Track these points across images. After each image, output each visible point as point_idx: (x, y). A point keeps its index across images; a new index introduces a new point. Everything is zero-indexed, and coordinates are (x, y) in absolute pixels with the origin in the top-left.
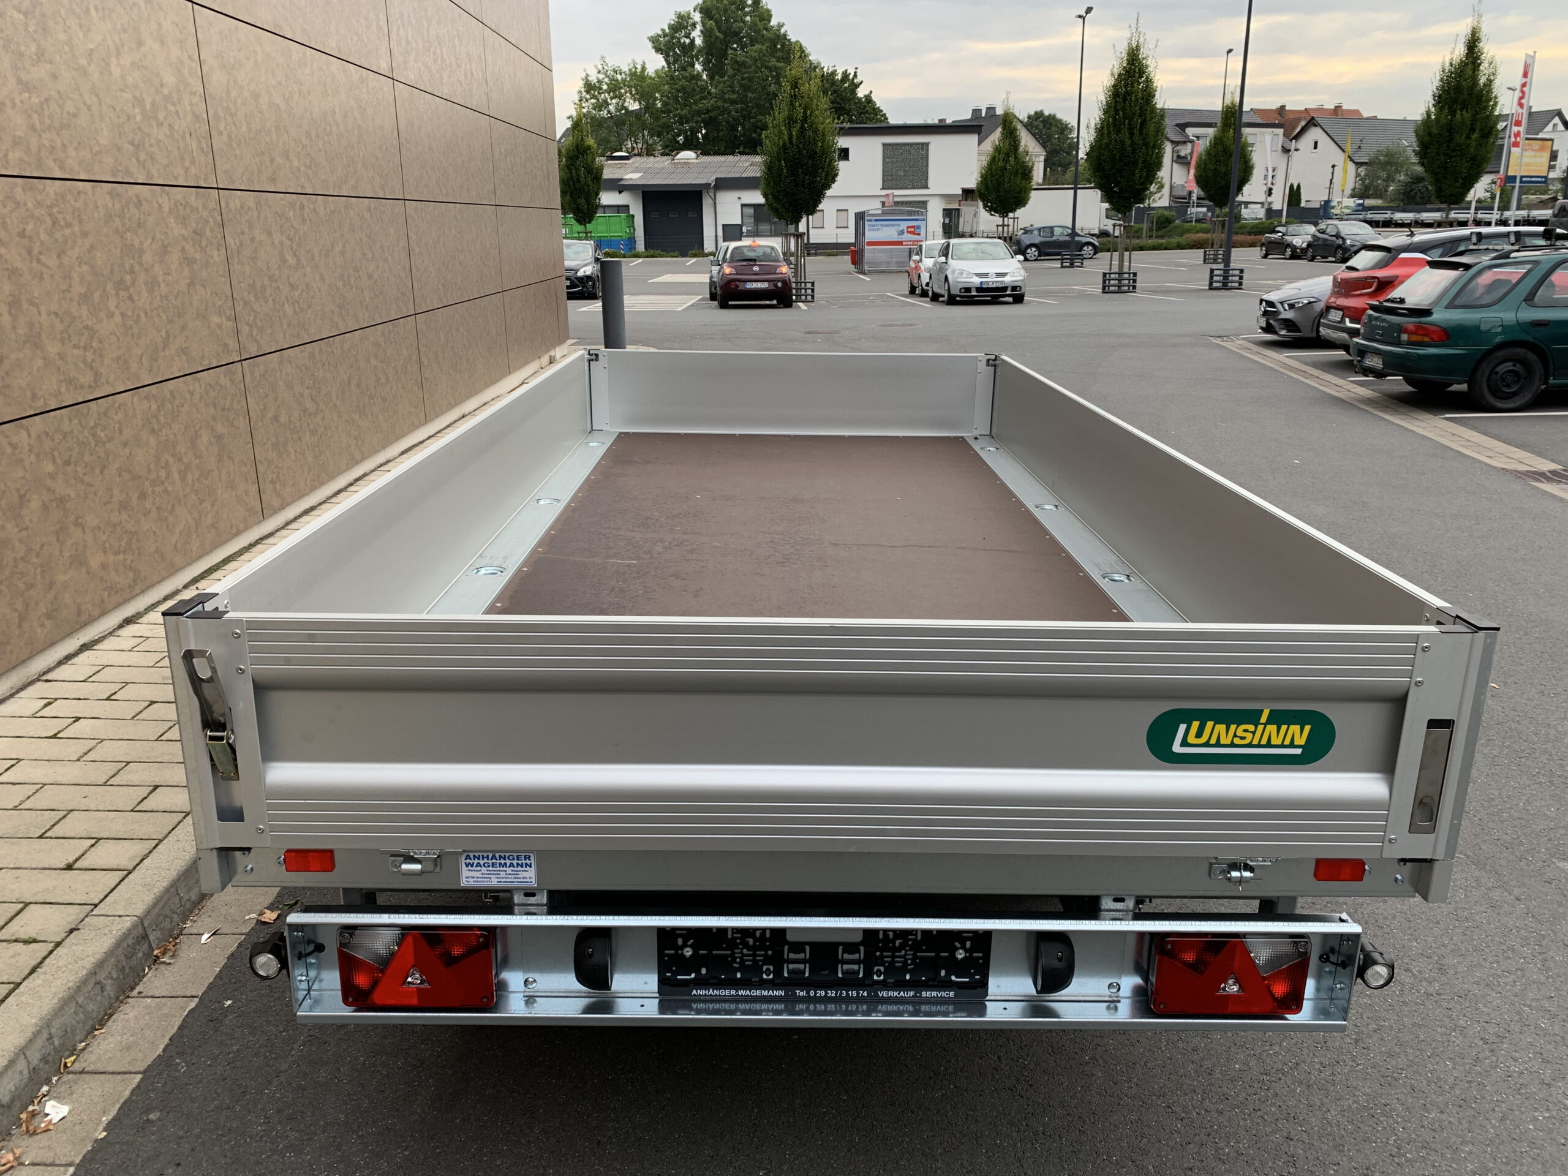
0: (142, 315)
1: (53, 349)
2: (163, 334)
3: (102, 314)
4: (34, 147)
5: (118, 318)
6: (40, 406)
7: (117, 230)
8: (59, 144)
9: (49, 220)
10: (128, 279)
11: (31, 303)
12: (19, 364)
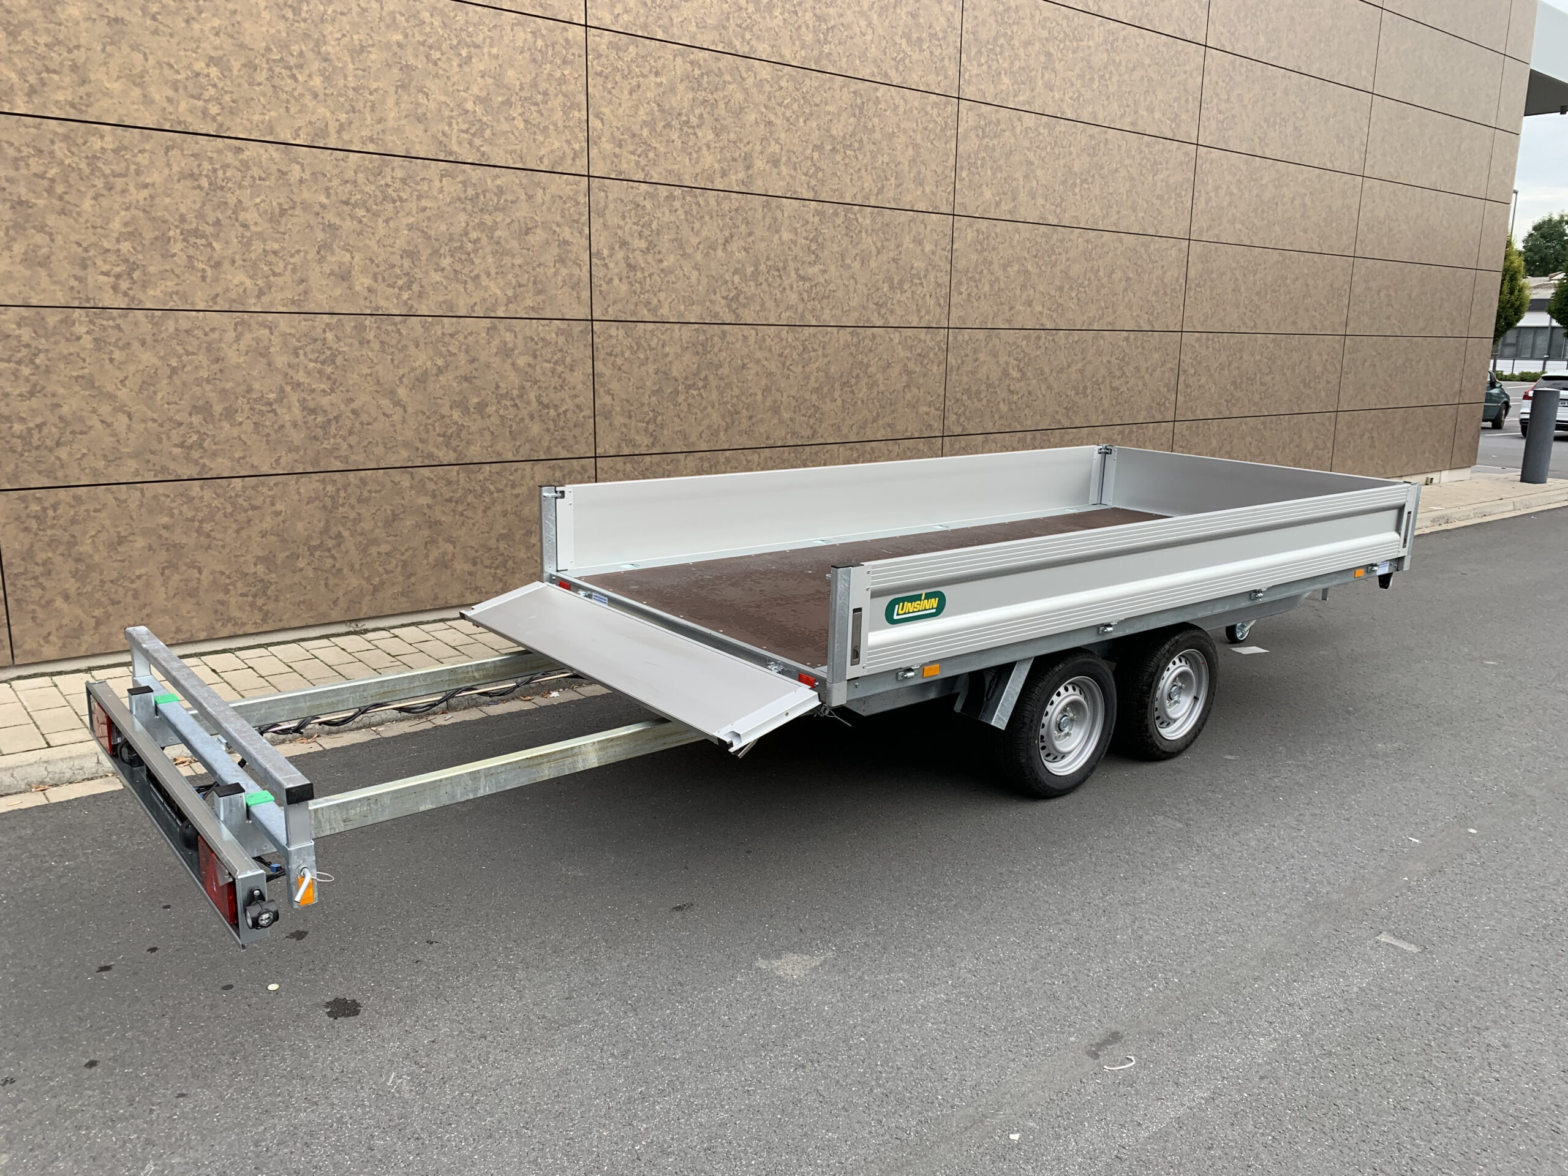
0: (859, 402)
1: (786, 415)
2: (875, 414)
3: (827, 400)
4: (800, 311)
5: (839, 402)
6: (770, 443)
7: (851, 354)
8: (819, 307)
9: (801, 348)
10: (853, 381)
11: (778, 390)
12: (762, 420)
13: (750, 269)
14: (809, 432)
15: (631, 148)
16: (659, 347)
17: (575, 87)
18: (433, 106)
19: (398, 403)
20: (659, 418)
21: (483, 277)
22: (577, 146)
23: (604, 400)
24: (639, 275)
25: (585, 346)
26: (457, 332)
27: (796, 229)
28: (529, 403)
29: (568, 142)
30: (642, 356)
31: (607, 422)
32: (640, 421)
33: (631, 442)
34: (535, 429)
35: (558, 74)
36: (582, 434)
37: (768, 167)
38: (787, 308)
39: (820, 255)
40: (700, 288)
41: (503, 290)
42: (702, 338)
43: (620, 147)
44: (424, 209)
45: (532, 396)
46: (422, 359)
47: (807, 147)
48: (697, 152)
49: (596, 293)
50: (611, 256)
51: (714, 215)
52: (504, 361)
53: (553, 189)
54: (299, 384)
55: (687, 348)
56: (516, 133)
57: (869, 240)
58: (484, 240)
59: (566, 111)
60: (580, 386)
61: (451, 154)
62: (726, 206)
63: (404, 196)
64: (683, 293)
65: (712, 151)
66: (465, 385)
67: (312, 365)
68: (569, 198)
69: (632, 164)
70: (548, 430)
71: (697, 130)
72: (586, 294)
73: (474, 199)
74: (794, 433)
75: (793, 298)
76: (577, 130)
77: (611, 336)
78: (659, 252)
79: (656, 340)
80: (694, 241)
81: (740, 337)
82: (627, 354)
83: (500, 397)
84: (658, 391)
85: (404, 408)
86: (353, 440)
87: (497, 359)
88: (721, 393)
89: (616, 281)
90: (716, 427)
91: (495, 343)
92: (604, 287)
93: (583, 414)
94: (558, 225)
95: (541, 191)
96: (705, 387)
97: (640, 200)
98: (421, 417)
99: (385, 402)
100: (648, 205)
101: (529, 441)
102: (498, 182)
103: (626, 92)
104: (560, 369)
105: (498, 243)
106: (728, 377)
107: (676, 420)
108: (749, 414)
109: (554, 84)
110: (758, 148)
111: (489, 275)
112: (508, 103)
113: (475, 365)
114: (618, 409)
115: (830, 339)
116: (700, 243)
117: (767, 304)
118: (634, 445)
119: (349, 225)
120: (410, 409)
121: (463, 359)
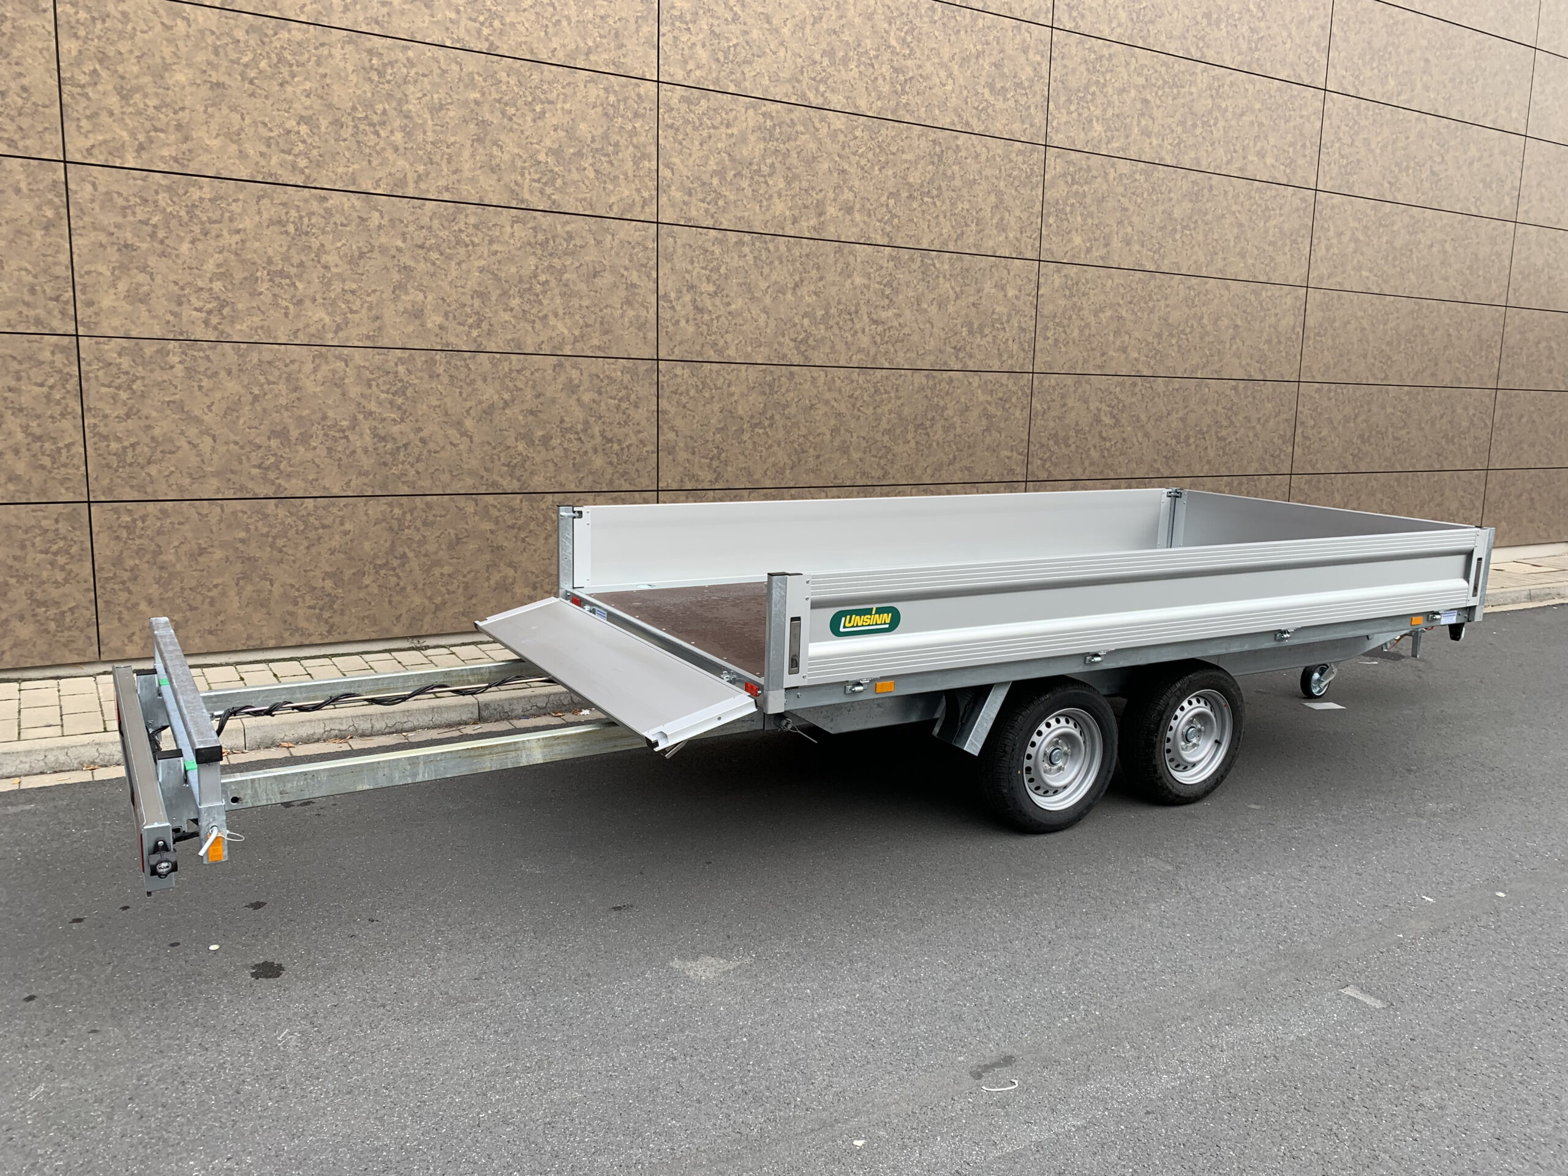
0: (934, 444)
1: (856, 456)
2: (951, 456)
3: (900, 441)
4: (872, 353)
5: (913, 444)
6: (838, 482)
7: (926, 396)
8: (892, 350)
9: (873, 390)
10: (928, 423)
11: (847, 431)
12: (830, 460)
13: (820, 313)
14: (880, 473)
15: (700, 196)
16: (725, 387)
17: (645, 138)
18: (506, 157)
19: (464, 434)
20: (723, 455)
21: (551, 317)
22: (646, 194)
23: (668, 436)
24: (706, 317)
25: (650, 384)
26: (524, 369)
27: (869, 274)
28: (592, 437)
29: (638, 190)
30: (707, 395)
31: (671, 457)
32: (703, 457)
33: (693, 477)
34: (599, 462)
35: (629, 127)
36: (645, 468)
37: (840, 214)
38: (859, 351)
39: (894, 299)
40: (768, 331)
41: (569, 329)
42: (769, 378)
43: (690, 195)
44: (495, 253)
45: (596, 430)
46: (489, 393)
47: (882, 194)
48: (767, 200)
49: (662, 334)
50: (678, 298)
51: (784, 260)
52: (569, 397)
53: (622, 235)
54: (371, 413)
55: (754, 388)
56: (587, 182)
57: (948, 285)
58: (553, 283)
59: (636, 162)
60: (644, 423)
61: (522, 201)
62: (796, 252)
63: (476, 240)
64: (750, 335)
65: (783, 198)
66: (531, 418)
67: (383, 396)
68: (638, 243)
69: (702, 212)
70: (611, 463)
71: (768, 179)
72: (652, 335)
73: (544, 245)
74: (863, 474)
75: (865, 341)
76: (647, 179)
77: (676, 376)
78: (727, 296)
79: (721, 380)
80: (763, 285)
81: (809, 379)
82: (692, 393)
83: (564, 431)
84: (722, 429)
85: (471, 438)
86: (420, 466)
87: (563, 395)
88: (788, 432)
89: (683, 323)
90: (782, 465)
91: (562, 378)
92: (671, 328)
93: (646, 449)
94: (626, 269)
95: (610, 237)
96: (771, 426)
97: (708, 245)
98: (487, 448)
99: (453, 433)
100: (717, 251)
101: (591, 473)
102: (568, 228)
103: (697, 143)
104: (624, 405)
105: (566, 285)
106: (795, 416)
107: (741, 457)
108: (816, 454)
109: (626, 136)
110: (831, 195)
111: (556, 315)
112: (579, 154)
113: (541, 399)
114: (682, 445)
115: (904, 381)
116: (769, 287)
117: (837, 347)
118: (697, 480)
119: (422, 266)
120: (476, 439)
121: (529, 394)
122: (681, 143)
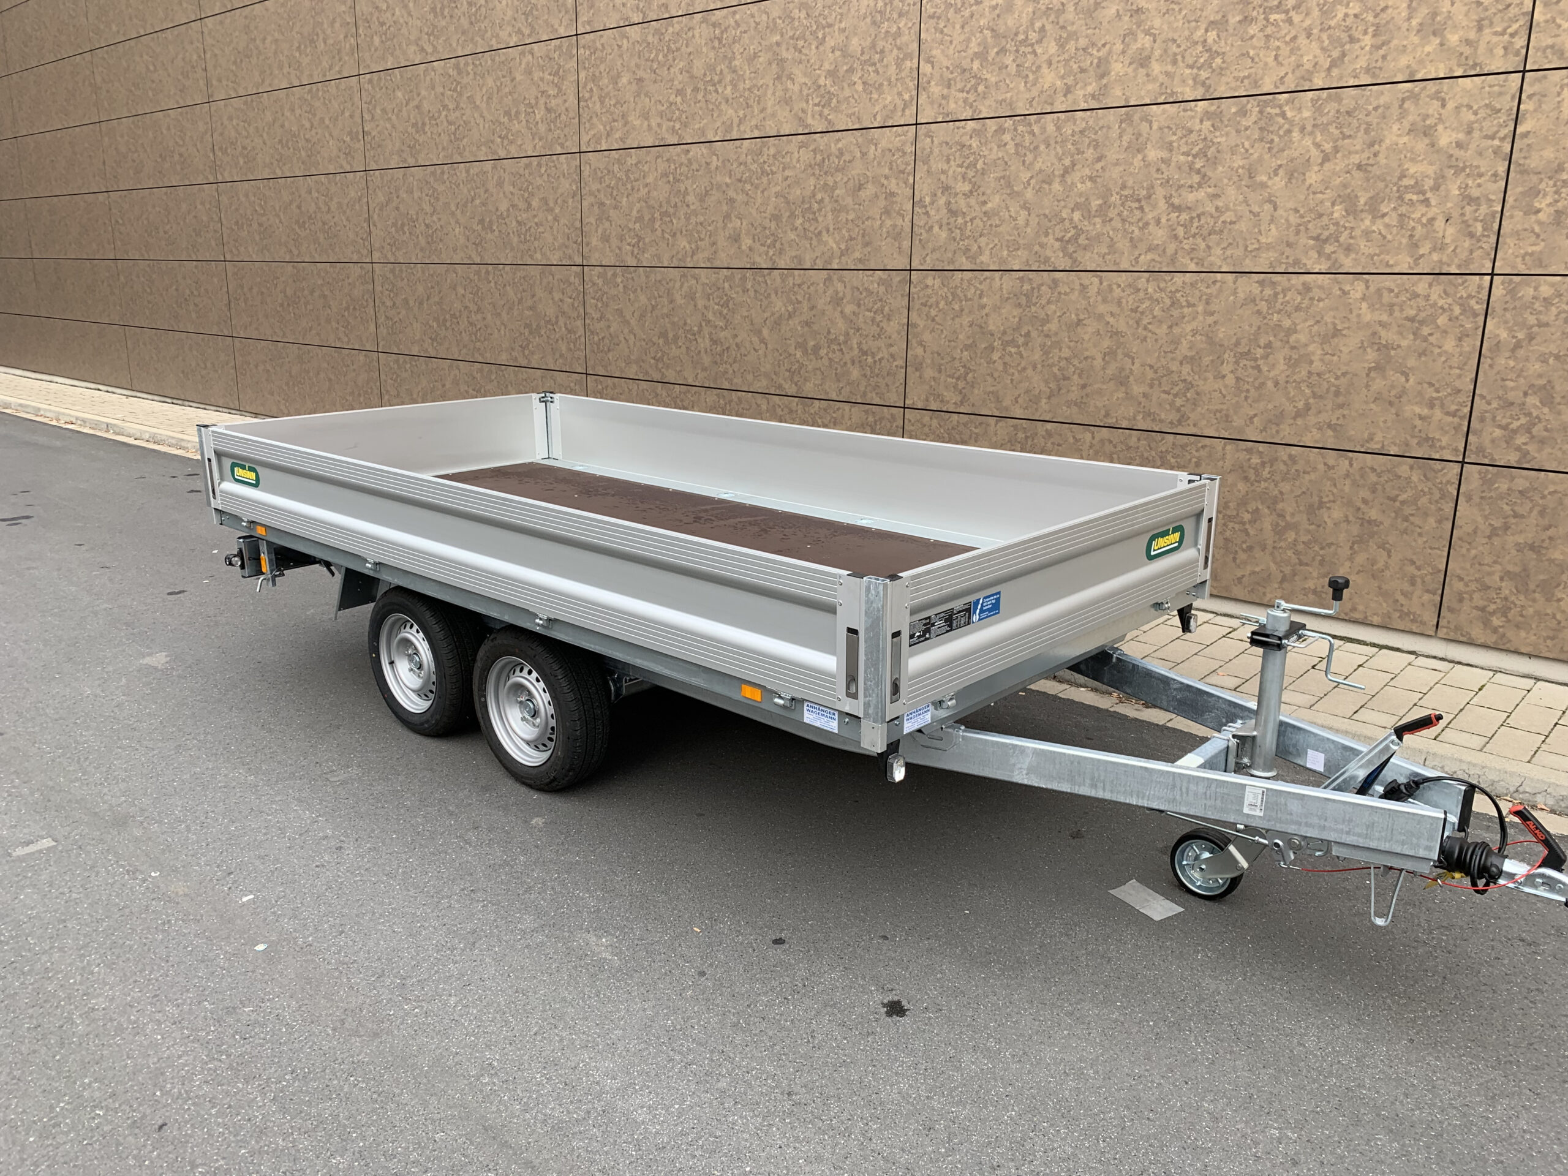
0: (1270, 384)
1: (1137, 389)
2: (1300, 405)
5: (1230, 380)
6: (1110, 421)
7: (1259, 312)
8: (1203, 245)
9: (1168, 301)
10: (1259, 352)
11: (1127, 355)
12: (1100, 392)
13: (1096, 203)
14: (1173, 416)
15: (959, 86)
16: (976, 298)
17: (908, 38)
18: (796, 88)
19: (763, 341)
20: (970, 375)
21: (824, 233)
22: (907, 97)
23: (916, 351)
24: (960, 220)
25: (902, 296)
26: (804, 283)
27: (1171, 143)
28: (851, 349)
29: (900, 94)
30: (957, 307)
31: (918, 374)
32: (949, 376)
33: (939, 397)
34: (855, 373)
35: (894, 29)
36: (894, 383)
37: (1130, 70)
38: (1150, 250)
39: (1209, 174)
40: (1029, 230)
41: (837, 243)
42: (1027, 287)
43: (949, 87)
44: (786, 178)
45: (854, 342)
46: (779, 305)
47: (1197, 28)
48: (1034, 73)
49: (916, 242)
50: (932, 203)
51: (1052, 142)
52: (835, 309)
53: (884, 144)
54: (709, 321)
55: (1008, 298)
56: (856, 96)
57: (1308, 142)
58: (827, 200)
59: (899, 63)
60: (895, 336)
61: (806, 126)
62: (1068, 130)
63: (774, 169)
64: (1008, 237)
65: (1054, 67)
66: (806, 329)
67: (716, 307)
68: (898, 150)
69: (961, 103)
70: (865, 376)
71: (1036, 47)
72: (906, 244)
73: (820, 165)
74: (1148, 414)
75: (1159, 235)
76: (908, 80)
77: (927, 286)
78: (983, 194)
79: (973, 291)
80: (1025, 176)
81: (1077, 287)
82: (942, 304)
83: (831, 342)
84: (970, 346)
85: (766, 345)
86: (736, 366)
87: (830, 307)
88: (1046, 353)
89: (936, 229)
91: (830, 292)
92: (924, 236)
93: (895, 363)
94: (886, 177)
95: (873, 147)
96: (1026, 344)
97: (966, 140)
98: (776, 354)
99: (755, 340)
100: (974, 143)
101: (849, 384)
102: (840, 145)
103: (958, 26)
104: (879, 318)
105: (836, 201)
106: (1056, 334)
107: (988, 378)
108: (1082, 382)
109: (890, 40)
110: (1119, 47)
111: (828, 231)
112: (851, 70)
113: (814, 312)
115: (1220, 290)
116: (1032, 177)
117: (1119, 245)
118: (942, 401)
119: (740, 198)
120: (769, 346)
121: (805, 305)
122: (942, 32)
